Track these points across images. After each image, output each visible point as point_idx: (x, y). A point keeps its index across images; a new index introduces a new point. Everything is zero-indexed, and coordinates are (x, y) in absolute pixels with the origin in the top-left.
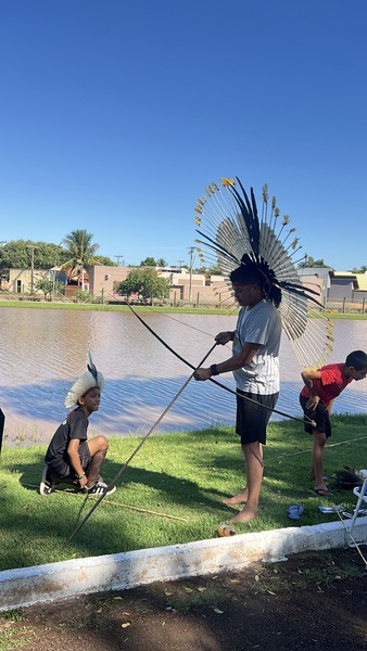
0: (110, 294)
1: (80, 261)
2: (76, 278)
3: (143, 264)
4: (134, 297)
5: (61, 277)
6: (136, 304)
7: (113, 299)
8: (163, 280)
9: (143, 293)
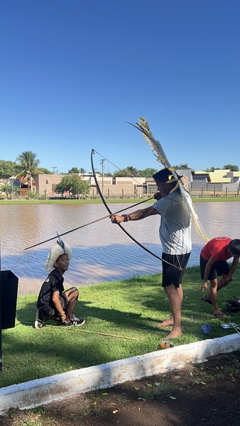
0: (50, 193)
1: (28, 172)
2: (26, 183)
3: (70, 172)
4: (66, 194)
5: (16, 183)
6: (69, 199)
7: (52, 196)
8: (85, 182)
9: (72, 191)
